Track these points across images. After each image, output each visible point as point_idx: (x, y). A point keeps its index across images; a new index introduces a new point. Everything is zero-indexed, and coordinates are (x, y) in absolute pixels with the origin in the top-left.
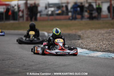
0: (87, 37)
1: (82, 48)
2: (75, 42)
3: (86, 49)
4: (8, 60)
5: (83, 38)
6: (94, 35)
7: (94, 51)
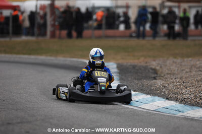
1: (168, 99)
2: (149, 84)
3: (176, 100)
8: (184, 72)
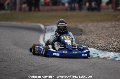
0: (90, 32)
2: (78, 38)
3: (94, 47)
5: (85, 32)
6: (97, 30)
7: (104, 50)
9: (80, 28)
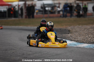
0: (75, 32)
1: (71, 41)
2: (65, 36)
3: (75, 41)
4: (10, 50)
5: (72, 32)
7: (81, 43)
8: (81, 31)
9: (69, 29)
